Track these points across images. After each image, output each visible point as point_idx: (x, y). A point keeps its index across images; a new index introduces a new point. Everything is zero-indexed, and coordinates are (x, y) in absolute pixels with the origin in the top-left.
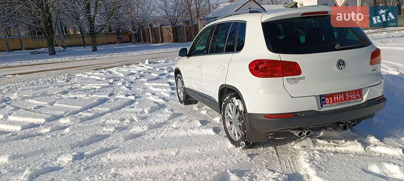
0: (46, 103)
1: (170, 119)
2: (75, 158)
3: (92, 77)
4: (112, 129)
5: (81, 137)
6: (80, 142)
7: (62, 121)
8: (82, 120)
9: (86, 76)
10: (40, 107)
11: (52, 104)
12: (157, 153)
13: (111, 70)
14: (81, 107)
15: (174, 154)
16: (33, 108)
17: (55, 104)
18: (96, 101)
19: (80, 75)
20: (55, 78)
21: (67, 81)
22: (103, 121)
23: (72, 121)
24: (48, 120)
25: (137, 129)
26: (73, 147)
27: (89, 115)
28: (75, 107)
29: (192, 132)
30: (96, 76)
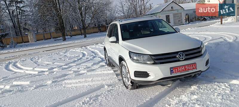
0: (51, 63)
1: (99, 68)
2: (53, 82)
3: (77, 51)
4: (72, 72)
5: (58, 75)
6: (57, 77)
7: (54, 70)
8: (63, 69)
9: (74, 50)
10: (48, 64)
11: (53, 63)
12: (84, 80)
13: (87, 47)
14: (65, 64)
15: (90, 80)
16: (45, 65)
17: (55, 63)
18: (72, 61)
19: (72, 50)
20: (60, 52)
21: (65, 53)
22: (70, 69)
23: (58, 69)
24: (49, 69)
25: (82, 72)
26: (54, 78)
27: (66, 67)
28: (62, 64)
29: (104, 72)
30: (79, 50)
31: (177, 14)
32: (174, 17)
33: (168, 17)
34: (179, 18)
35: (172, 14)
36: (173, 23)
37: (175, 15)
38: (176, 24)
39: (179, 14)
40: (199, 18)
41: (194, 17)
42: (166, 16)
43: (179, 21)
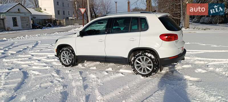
31: (24, 17)
32: (22, 20)
33: (14, 19)
34: (27, 22)
35: (19, 17)
36: (21, 27)
37: (22, 19)
38: (24, 28)
39: (27, 18)
40: (43, 24)
41: (39, 22)
42: (13, 18)
43: (27, 25)
